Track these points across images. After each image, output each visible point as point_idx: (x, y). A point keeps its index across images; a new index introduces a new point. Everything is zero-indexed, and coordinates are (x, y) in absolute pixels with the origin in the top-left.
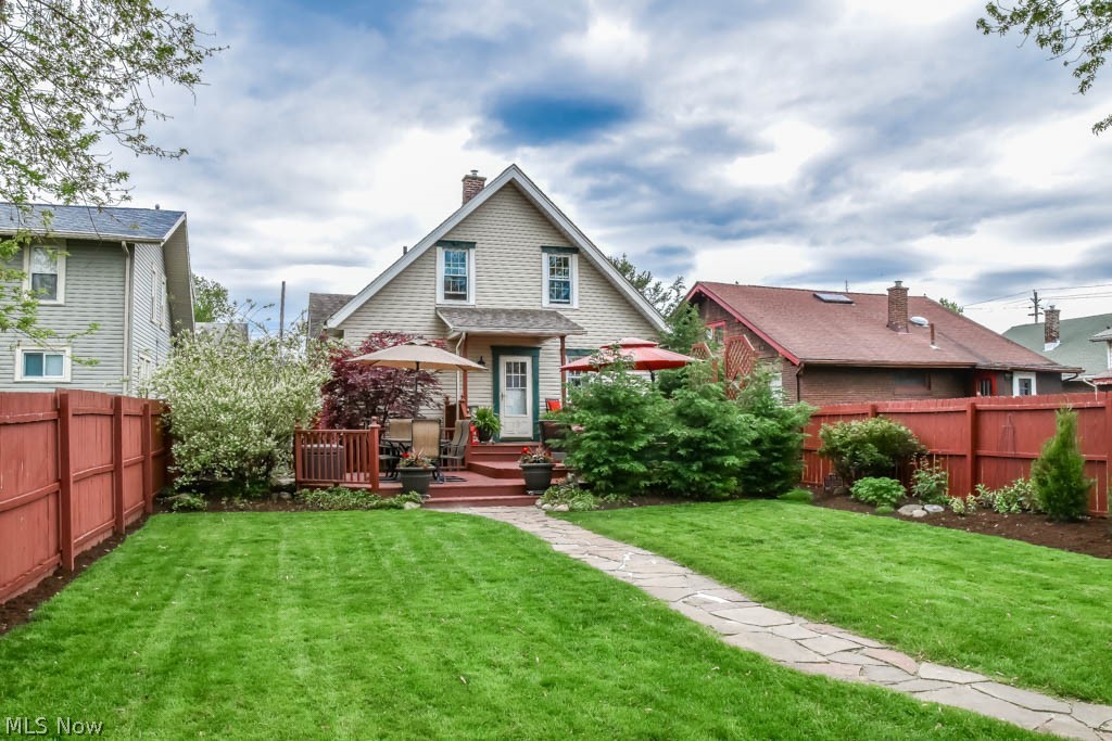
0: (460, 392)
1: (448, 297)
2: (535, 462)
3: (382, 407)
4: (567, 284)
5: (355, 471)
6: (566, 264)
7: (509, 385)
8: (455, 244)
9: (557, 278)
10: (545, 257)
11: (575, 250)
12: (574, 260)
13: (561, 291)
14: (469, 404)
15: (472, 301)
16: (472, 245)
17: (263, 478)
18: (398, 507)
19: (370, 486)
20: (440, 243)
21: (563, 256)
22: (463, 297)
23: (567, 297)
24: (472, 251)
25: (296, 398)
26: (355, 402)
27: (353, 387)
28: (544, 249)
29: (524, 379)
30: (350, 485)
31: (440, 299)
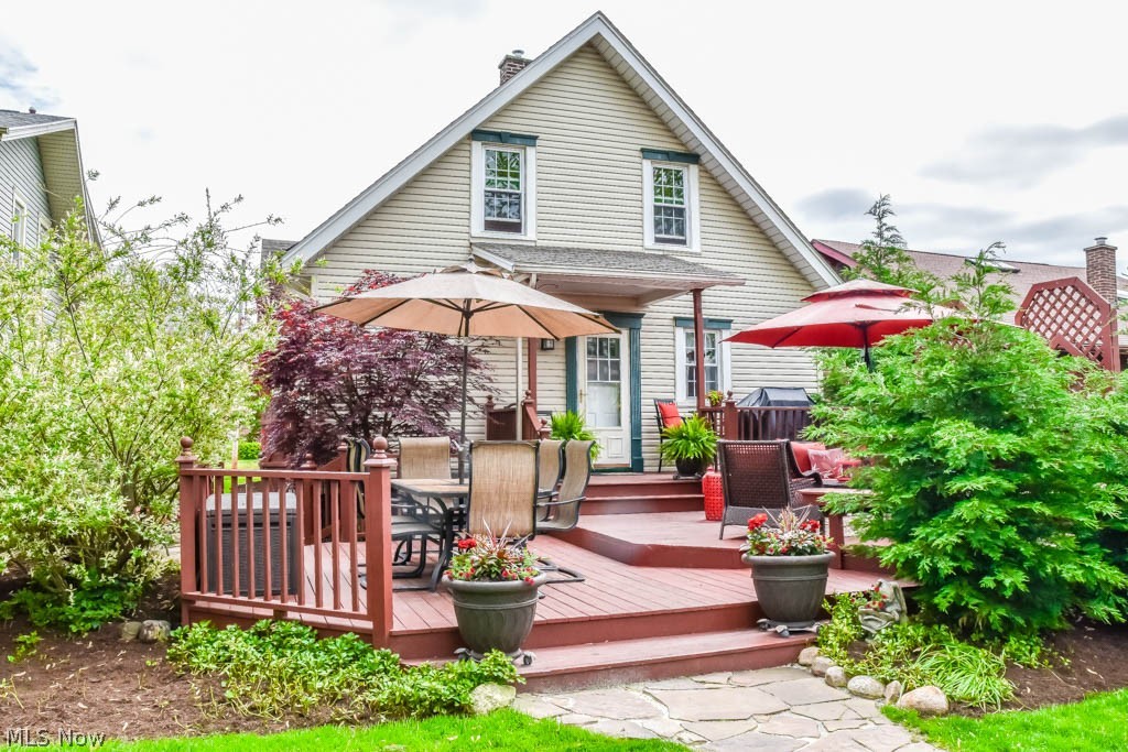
0: (523, 386)
1: (490, 226)
2: (791, 550)
3: (381, 414)
4: (680, 212)
5: (327, 538)
6: (679, 179)
7: (592, 376)
8: (502, 137)
9: (664, 201)
10: (648, 167)
11: (692, 158)
12: (691, 175)
13: (671, 221)
14: (539, 408)
15: (530, 234)
16: (531, 140)
17: (112, 579)
18: (457, 709)
19: (369, 625)
20: (477, 134)
21: (674, 167)
22: (516, 228)
23: (681, 231)
24: (531, 152)
25: (182, 387)
26: (329, 402)
27: (327, 374)
28: (647, 153)
29: (616, 365)
30: (320, 619)
31: (477, 229)
